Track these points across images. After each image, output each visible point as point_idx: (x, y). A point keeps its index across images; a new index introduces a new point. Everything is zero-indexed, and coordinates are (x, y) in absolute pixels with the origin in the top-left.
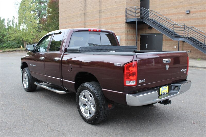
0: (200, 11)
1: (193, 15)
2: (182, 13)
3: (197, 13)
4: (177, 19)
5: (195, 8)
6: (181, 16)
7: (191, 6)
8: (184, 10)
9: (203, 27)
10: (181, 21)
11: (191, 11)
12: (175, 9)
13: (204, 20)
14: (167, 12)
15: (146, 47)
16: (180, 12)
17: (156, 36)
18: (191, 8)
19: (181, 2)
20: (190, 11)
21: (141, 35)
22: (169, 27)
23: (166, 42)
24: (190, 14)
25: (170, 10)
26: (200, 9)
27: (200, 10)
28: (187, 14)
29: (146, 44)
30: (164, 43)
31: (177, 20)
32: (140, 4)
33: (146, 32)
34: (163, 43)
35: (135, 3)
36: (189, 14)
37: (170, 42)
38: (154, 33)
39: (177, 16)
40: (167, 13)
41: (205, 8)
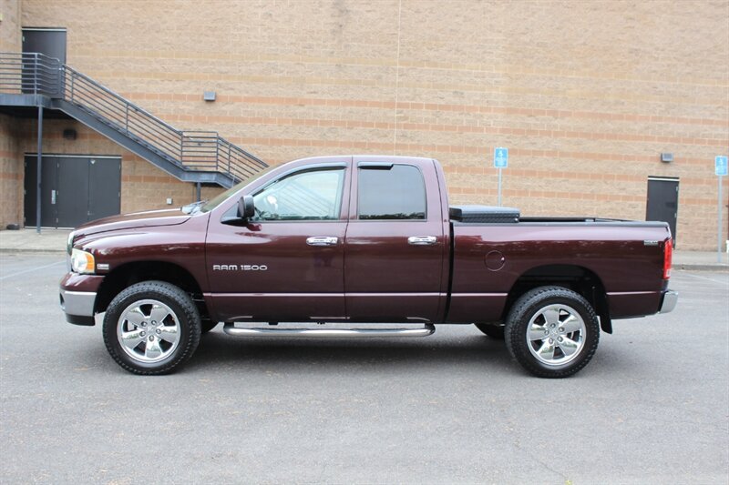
0: (247, 100)
1: (224, 108)
2: (192, 98)
3: (237, 103)
4: (172, 113)
5: (232, 89)
6: (188, 107)
7: (220, 82)
8: (198, 89)
9: (256, 145)
10: (186, 122)
11: (219, 94)
12: (166, 82)
13: (257, 124)
14: (136, 87)
15: (53, 199)
16: (184, 93)
17: (93, 162)
18: (219, 85)
19: (185, 64)
20: (216, 96)
21: (26, 157)
22: (143, 138)
23: (136, 185)
24: (216, 102)
25: (149, 83)
26: (247, 92)
27: (246, 95)
28: (208, 101)
29: (54, 192)
30: (126, 190)
31: (175, 117)
32: (20, 44)
33: (49, 146)
34: (123, 190)
35: (10, 37)
36: (212, 104)
37: (150, 184)
38: (88, 153)
39: (172, 105)
40: (138, 91)
41: (259, 93)
